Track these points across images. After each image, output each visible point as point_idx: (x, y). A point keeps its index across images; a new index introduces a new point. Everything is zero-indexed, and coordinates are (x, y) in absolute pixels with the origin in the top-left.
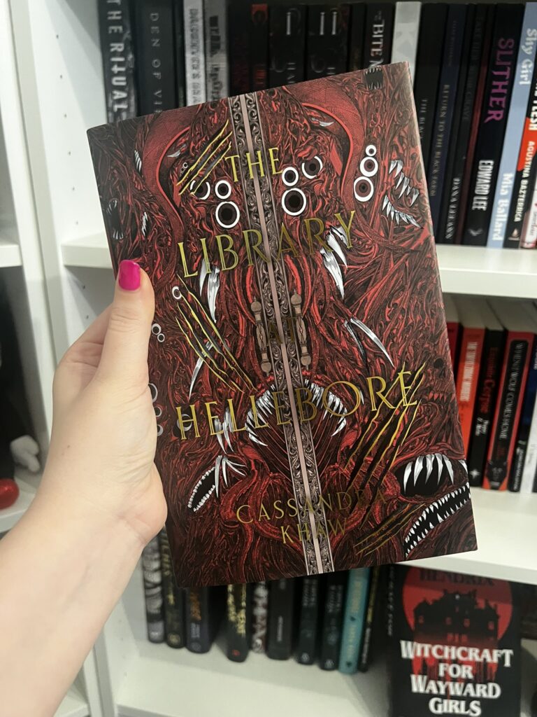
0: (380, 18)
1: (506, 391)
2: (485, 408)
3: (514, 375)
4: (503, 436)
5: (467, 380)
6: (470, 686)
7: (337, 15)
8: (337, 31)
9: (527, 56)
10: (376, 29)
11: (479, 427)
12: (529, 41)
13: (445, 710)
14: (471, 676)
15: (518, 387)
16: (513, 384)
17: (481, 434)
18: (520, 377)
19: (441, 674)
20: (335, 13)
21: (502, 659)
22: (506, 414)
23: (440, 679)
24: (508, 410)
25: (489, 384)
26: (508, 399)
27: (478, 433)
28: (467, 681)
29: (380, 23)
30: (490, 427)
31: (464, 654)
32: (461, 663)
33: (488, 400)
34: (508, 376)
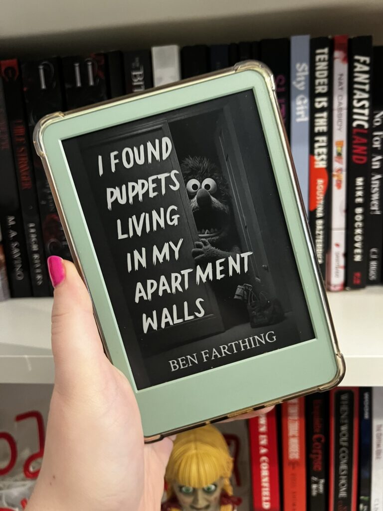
0: (138, 65)
1: (338, 446)
2: (318, 466)
3: (344, 428)
4: (343, 494)
5: (294, 436)
7: (93, 65)
8: (94, 80)
9: (300, 92)
10: (135, 76)
11: (314, 486)
12: (300, 77)
15: (350, 441)
16: (345, 438)
17: (318, 494)
18: (350, 431)
20: (90, 63)
22: (343, 471)
24: (343, 467)
25: (319, 440)
26: (342, 455)
27: (314, 493)
29: (138, 69)
30: (327, 486)
33: (320, 457)
34: (338, 431)
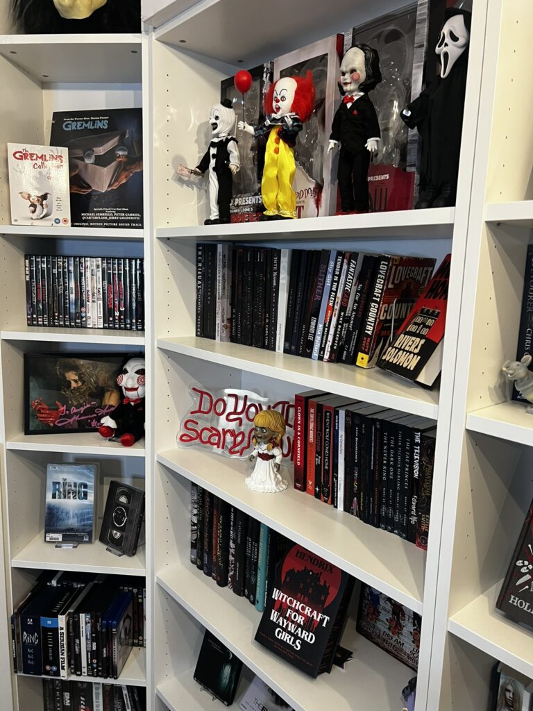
0: (276, 255)
1: (325, 439)
2: (318, 449)
3: (328, 430)
4: (326, 467)
6: (300, 629)
7: (263, 254)
8: (263, 259)
9: (330, 273)
10: (275, 259)
11: (317, 459)
13: (282, 638)
14: (302, 624)
15: (330, 438)
16: (328, 436)
17: (318, 464)
18: (330, 433)
19: (287, 615)
21: (322, 621)
22: (327, 454)
23: (285, 618)
25: (319, 434)
26: (326, 445)
28: (299, 625)
30: (321, 459)
31: (303, 609)
32: (300, 614)
33: (319, 444)
34: (325, 432)
